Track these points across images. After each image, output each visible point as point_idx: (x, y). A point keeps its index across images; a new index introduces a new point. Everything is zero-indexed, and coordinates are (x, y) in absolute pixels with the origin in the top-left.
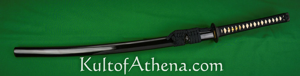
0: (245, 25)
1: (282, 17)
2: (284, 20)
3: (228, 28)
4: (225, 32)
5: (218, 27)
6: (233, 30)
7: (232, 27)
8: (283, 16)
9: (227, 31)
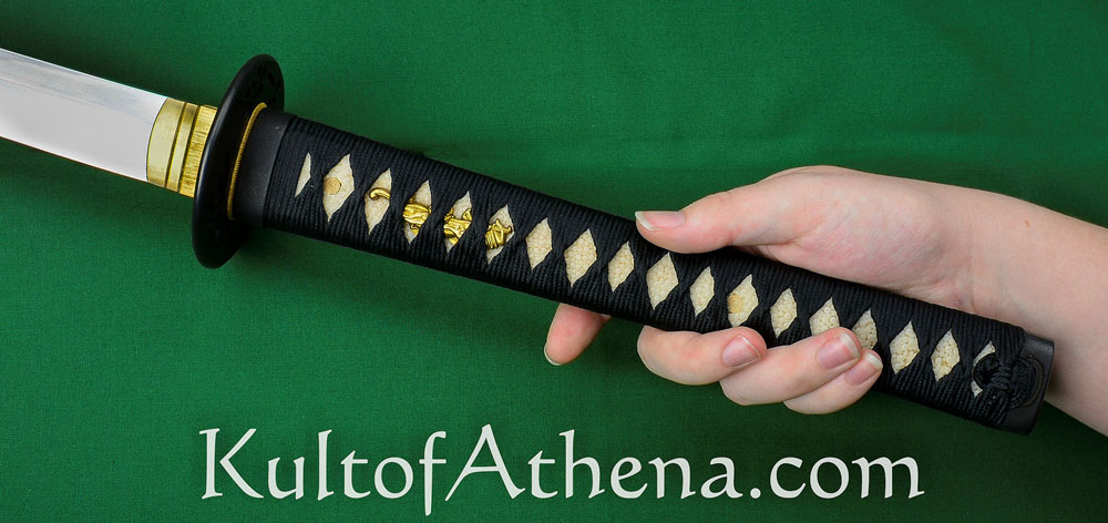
0: (562, 241)
1: (967, 348)
2: (977, 391)
3: (386, 180)
4: (334, 202)
5: (294, 123)
6: (416, 216)
7: (425, 194)
8: (989, 350)
9: (356, 205)
